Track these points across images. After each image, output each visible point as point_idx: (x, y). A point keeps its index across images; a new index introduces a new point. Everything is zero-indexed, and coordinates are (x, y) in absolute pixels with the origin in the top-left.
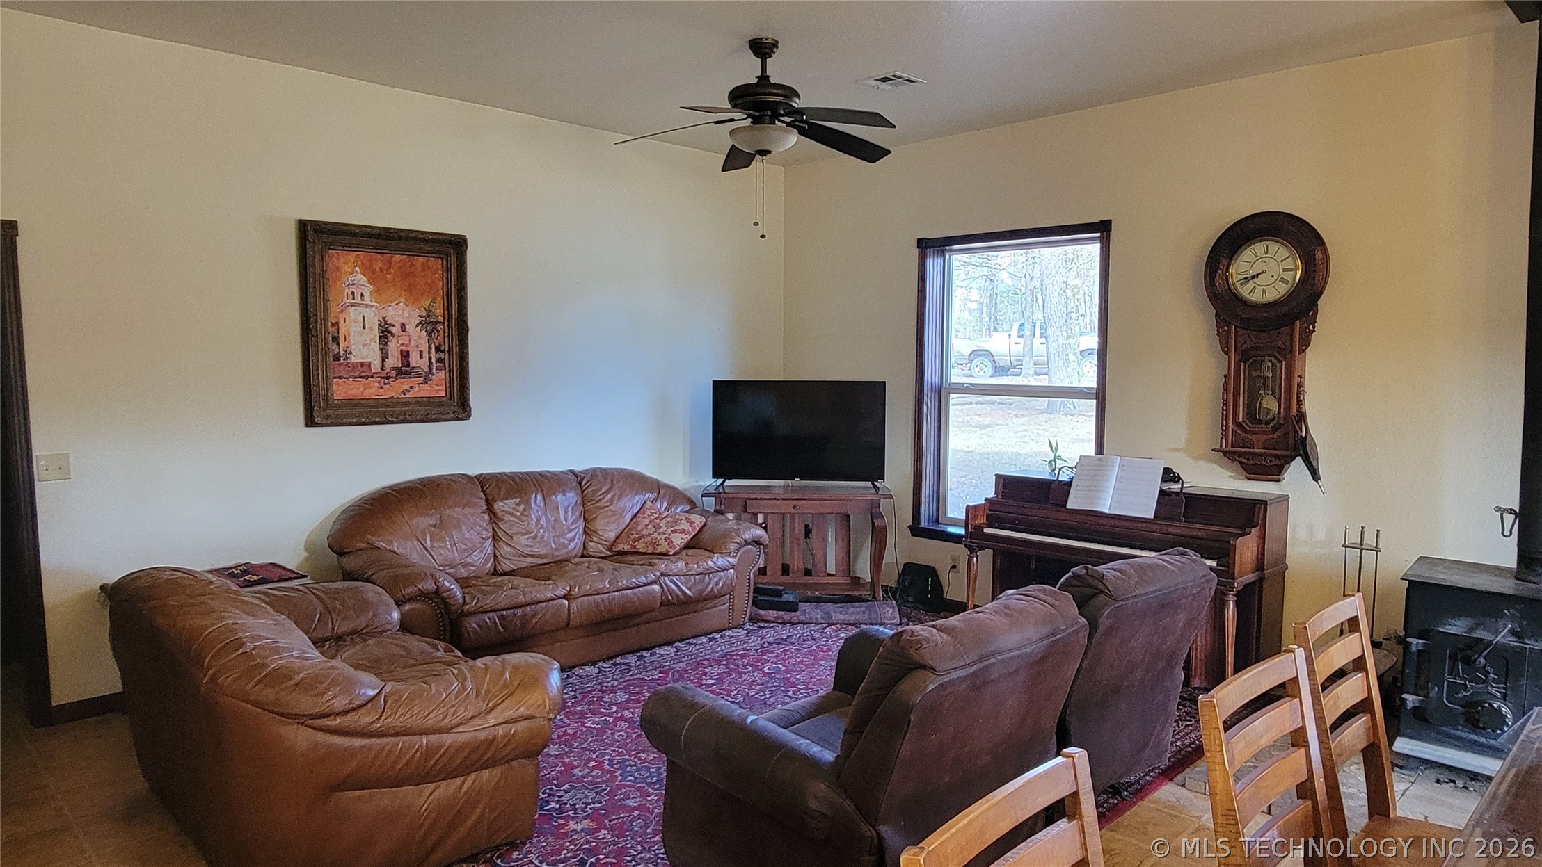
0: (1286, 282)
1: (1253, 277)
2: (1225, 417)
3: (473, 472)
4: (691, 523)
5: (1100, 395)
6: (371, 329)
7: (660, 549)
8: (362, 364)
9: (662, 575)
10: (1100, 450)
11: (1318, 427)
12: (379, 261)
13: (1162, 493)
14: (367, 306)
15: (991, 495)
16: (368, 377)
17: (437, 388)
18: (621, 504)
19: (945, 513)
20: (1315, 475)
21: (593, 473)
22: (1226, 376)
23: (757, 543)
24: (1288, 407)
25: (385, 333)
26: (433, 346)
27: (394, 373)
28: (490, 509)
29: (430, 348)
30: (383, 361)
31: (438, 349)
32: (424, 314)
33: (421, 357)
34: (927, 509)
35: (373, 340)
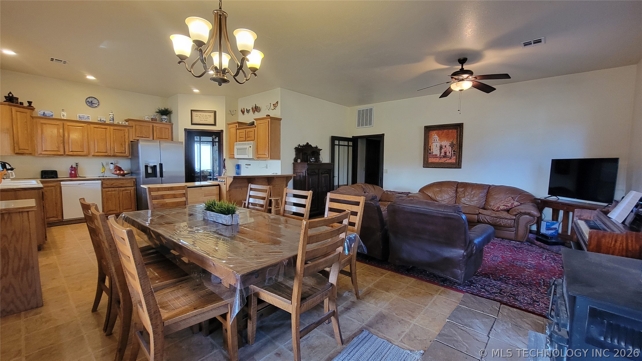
6: (438, 147)
8: (435, 155)
12: (440, 132)
14: (437, 142)
16: (436, 158)
17: (453, 160)
25: (441, 148)
26: (453, 150)
27: (442, 157)
28: (457, 190)
29: (452, 151)
30: (440, 154)
31: (454, 151)
32: (451, 143)
33: (449, 153)
35: (438, 149)
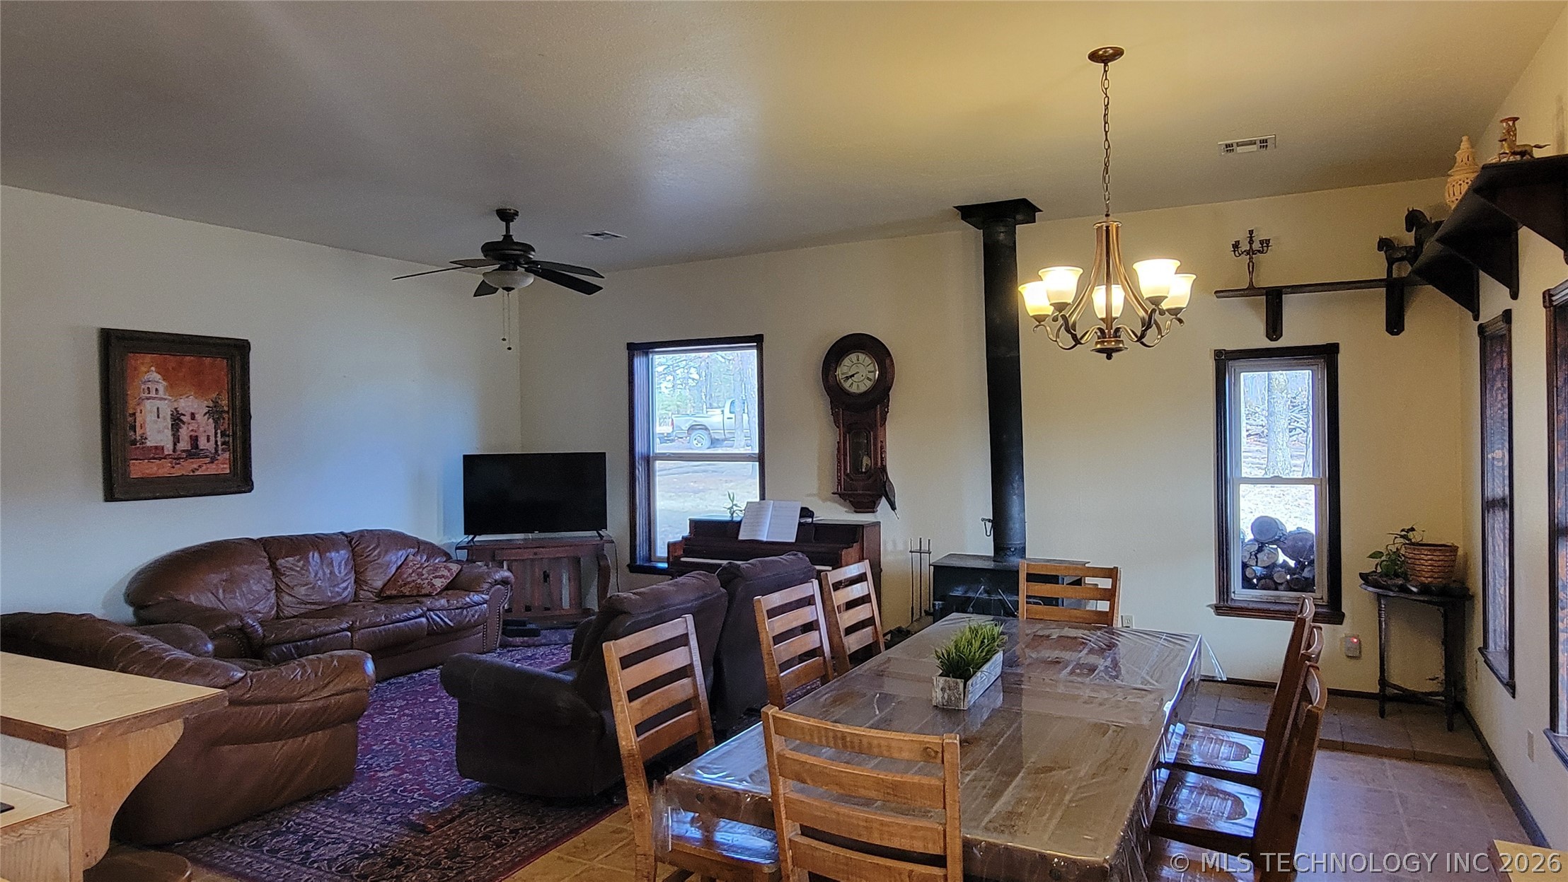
0: (870, 380)
1: (853, 376)
2: (839, 470)
3: (255, 537)
4: (449, 570)
5: (761, 458)
6: (165, 419)
7: (424, 592)
8: (156, 448)
9: (428, 610)
10: (763, 497)
11: (895, 474)
12: (172, 361)
13: (800, 524)
14: (161, 399)
15: (686, 534)
16: (160, 459)
17: (223, 467)
18: (387, 558)
19: (655, 555)
20: (894, 508)
21: (362, 534)
22: (838, 443)
23: (504, 582)
24: (876, 463)
25: (177, 420)
26: (219, 431)
27: (184, 455)
28: (273, 565)
29: (216, 434)
30: (175, 444)
31: (223, 434)
32: (211, 404)
33: (208, 441)
34: (641, 551)
35: (166, 427)
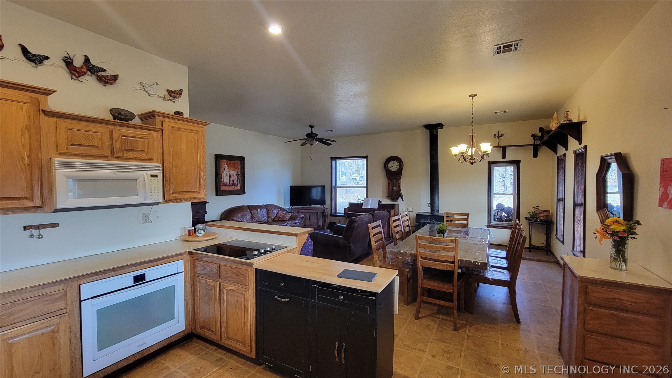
0: (397, 168)
1: (392, 167)
2: (388, 191)
3: (246, 205)
4: (289, 214)
5: (367, 187)
7: (284, 220)
8: (226, 183)
9: (288, 224)
10: (367, 197)
11: (403, 192)
13: (379, 204)
14: (227, 171)
15: (348, 206)
17: (239, 188)
18: (274, 211)
19: (337, 212)
20: (403, 200)
21: (268, 205)
22: (388, 184)
23: (302, 218)
24: (398, 189)
27: (231, 185)
28: (251, 212)
32: (237, 172)
34: (333, 211)
35: (228, 178)
